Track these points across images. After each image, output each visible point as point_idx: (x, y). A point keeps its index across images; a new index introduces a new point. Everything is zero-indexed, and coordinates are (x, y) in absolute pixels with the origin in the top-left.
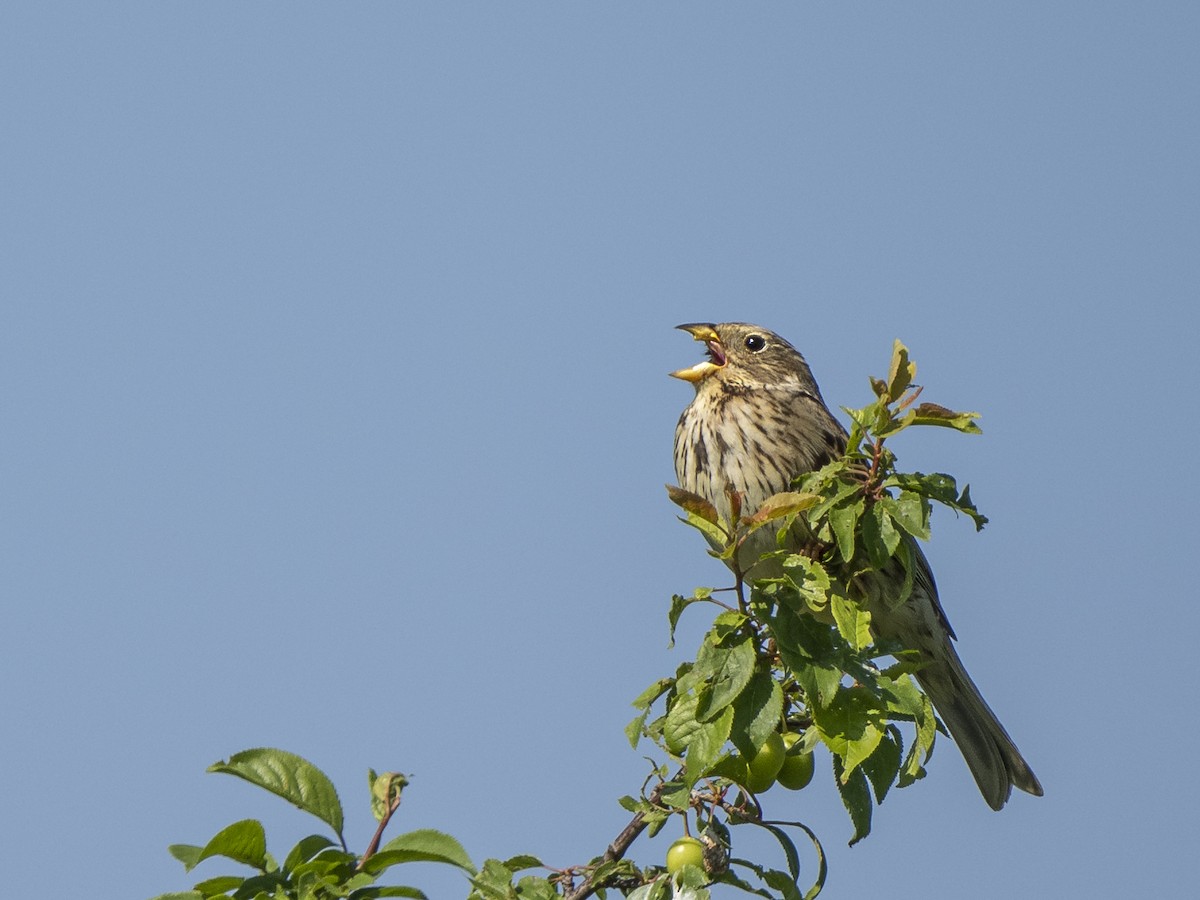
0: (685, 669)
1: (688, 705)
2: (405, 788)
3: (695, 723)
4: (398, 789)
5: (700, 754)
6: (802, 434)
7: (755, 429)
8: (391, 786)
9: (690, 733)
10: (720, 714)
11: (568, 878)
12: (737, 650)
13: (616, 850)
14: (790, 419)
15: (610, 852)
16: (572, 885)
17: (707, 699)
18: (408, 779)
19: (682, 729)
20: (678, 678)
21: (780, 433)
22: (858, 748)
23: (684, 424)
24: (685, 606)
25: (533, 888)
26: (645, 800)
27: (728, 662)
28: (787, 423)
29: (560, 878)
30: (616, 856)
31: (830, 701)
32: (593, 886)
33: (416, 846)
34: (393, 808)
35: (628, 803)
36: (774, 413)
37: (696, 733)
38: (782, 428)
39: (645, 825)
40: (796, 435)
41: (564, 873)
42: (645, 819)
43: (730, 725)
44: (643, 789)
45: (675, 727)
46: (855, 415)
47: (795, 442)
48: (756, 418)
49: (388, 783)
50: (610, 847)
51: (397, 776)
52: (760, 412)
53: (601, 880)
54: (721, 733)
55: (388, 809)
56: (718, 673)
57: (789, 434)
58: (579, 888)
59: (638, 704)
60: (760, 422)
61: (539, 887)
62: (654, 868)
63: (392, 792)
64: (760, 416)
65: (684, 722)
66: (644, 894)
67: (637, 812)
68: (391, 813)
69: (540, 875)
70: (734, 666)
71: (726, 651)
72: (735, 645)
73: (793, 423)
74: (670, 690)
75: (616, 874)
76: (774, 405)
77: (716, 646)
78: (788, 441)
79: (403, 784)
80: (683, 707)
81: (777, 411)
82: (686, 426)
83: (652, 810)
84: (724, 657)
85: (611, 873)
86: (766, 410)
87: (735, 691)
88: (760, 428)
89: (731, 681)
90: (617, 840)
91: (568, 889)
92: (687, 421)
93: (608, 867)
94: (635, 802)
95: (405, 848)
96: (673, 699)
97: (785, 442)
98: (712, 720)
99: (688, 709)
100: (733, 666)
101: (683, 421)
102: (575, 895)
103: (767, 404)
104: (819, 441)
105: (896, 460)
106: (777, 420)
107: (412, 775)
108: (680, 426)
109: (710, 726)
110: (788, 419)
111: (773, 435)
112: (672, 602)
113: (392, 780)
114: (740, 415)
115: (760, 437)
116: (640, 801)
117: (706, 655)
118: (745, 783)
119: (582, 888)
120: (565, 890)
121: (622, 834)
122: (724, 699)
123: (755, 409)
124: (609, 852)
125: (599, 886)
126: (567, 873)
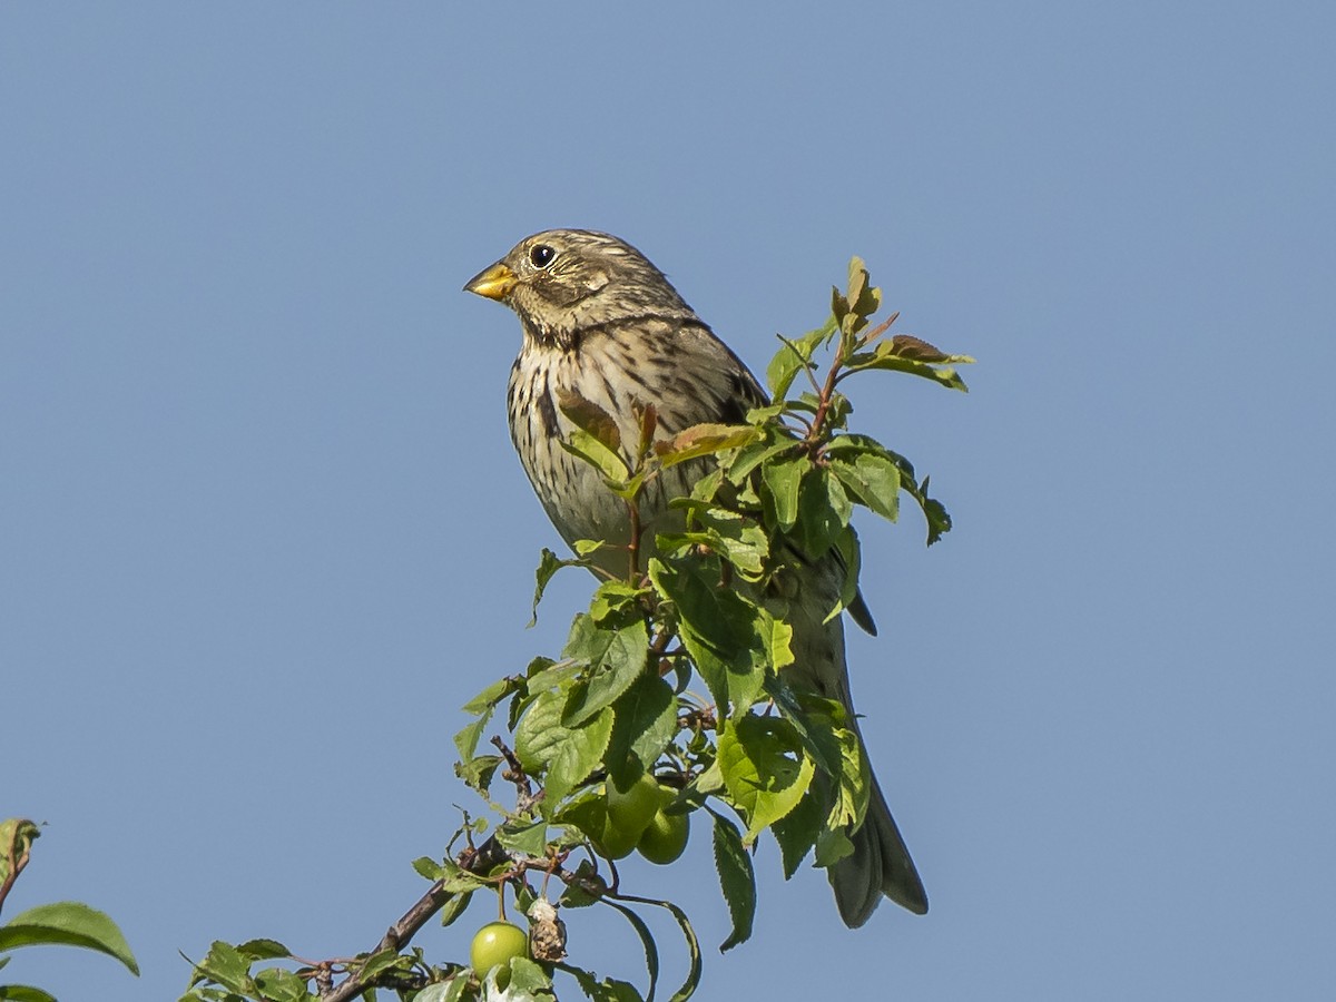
0: (540, 665)
1: (550, 706)
2: (35, 840)
3: (561, 731)
4: (26, 840)
5: (565, 772)
6: (696, 376)
7: (628, 378)
8: (16, 838)
9: (551, 744)
10: (593, 718)
11: (325, 973)
12: (623, 634)
13: (399, 934)
14: (677, 359)
15: (392, 936)
16: (330, 982)
17: (578, 696)
18: (39, 828)
19: (542, 739)
20: (529, 678)
21: (665, 379)
22: (770, 802)
23: (519, 368)
24: (556, 568)
25: (278, 983)
26: (451, 864)
27: (609, 650)
28: (674, 365)
29: (314, 973)
30: (399, 943)
31: (744, 715)
32: (363, 982)
33: (59, 922)
34: (19, 866)
35: (426, 867)
36: (651, 353)
37: (560, 745)
38: (667, 371)
39: (447, 896)
40: (689, 379)
41: (319, 968)
42: (447, 888)
43: (609, 734)
44: (448, 849)
45: (531, 735)
46: (797, 347)
47: (690, 391)
48: (626, 364)
49: (13, 833)
50: (392, 929)
51: (25, 823)
52: (630, 354)
53: (375, 972)
54: (596, 744)
55: (12, 870)
56: (596, 662)
57: (678, 379)
58: (341, 985)
59: (471, 708)
60: (632, 368)
61: (284, 982)
62: (445, 967)
63: (19, 845)
64: (632, 361)
65: (544, 729)
66: (439, 994)
67: (437, 879)
68: (17, 873)
69: (285, 967)
70: (619, 655)
71: (608, 633)
72: (620, 627)
73: (682, 364)
74: (518, 692)
75: (394, 969)
76: (650, 342)
77: (599, 625)
78: (678, 389)
79: (33, 835)
80: (543, 710)
81: (655, 351)
82: (522, 370)
83: (459, 877)
84: (606, 642)
85: (389, 965)
86: (638, 350)
87: (617, 689)
88: (634, 377)
89: (614, 674)
90: (402, 920)
91: (325, 988)
92: (522, 365)
93: (385, 957)
94: (435, 866)
95: (41, 923)
96: (522, 700)
97: (674, 391)
98: (583, 725)
99: (550, 713)
100: (616, 657)
101: (518, 364)
102: (335, 995)
103: (639, 342)
104: (724, 386)
105: (851, 411)
106: (658, 362)
107: (45, 823)
108: (515, 369)
109: (581, 734)
110: (672, 359)
111: (654, 384)
112: (541, 557)
113: (19, 828)
114: (604, 360)
115: (635, 387)
116: (442, 864)
117: (581, 637)
118: (600, 838)
119: (347, 985)
120: (320, 989)
121: (411, 911)
122: (602, 698)
123: (623, 350)
124: (389, 936)
125: (370, 984)
126: (323, 965)
